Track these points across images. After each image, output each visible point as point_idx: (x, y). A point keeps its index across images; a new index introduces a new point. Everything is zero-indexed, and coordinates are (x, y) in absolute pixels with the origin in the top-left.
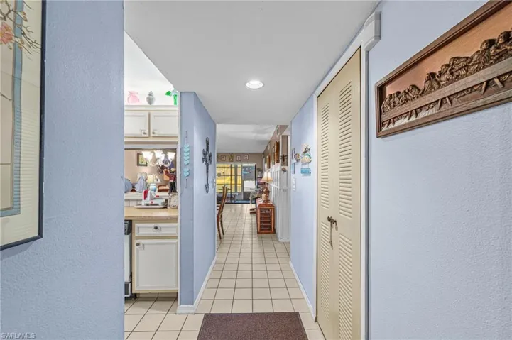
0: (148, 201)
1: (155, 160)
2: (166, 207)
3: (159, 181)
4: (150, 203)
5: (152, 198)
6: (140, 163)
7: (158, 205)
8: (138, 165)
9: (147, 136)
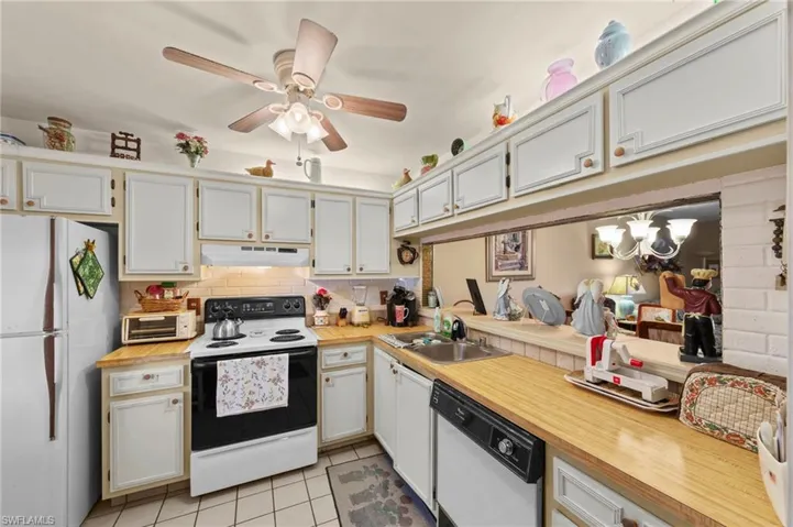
0: (603, 370)
1: (631, 243)
2: (675, 414)
3: (642, 290)
4: (609, 378)
5: (618, 367)
6: (597, 253)
7: (638, 394)
8: (594, 256)
9: (599, 169)
